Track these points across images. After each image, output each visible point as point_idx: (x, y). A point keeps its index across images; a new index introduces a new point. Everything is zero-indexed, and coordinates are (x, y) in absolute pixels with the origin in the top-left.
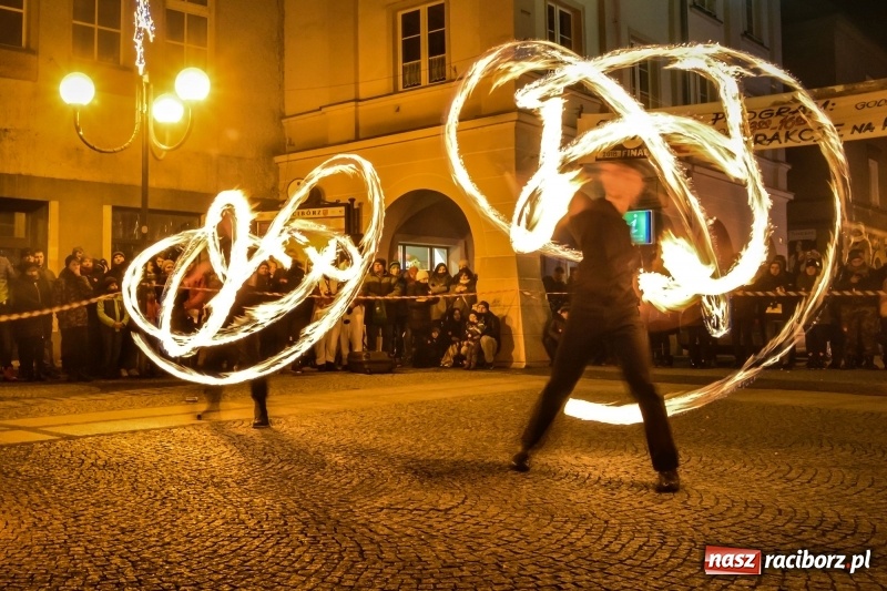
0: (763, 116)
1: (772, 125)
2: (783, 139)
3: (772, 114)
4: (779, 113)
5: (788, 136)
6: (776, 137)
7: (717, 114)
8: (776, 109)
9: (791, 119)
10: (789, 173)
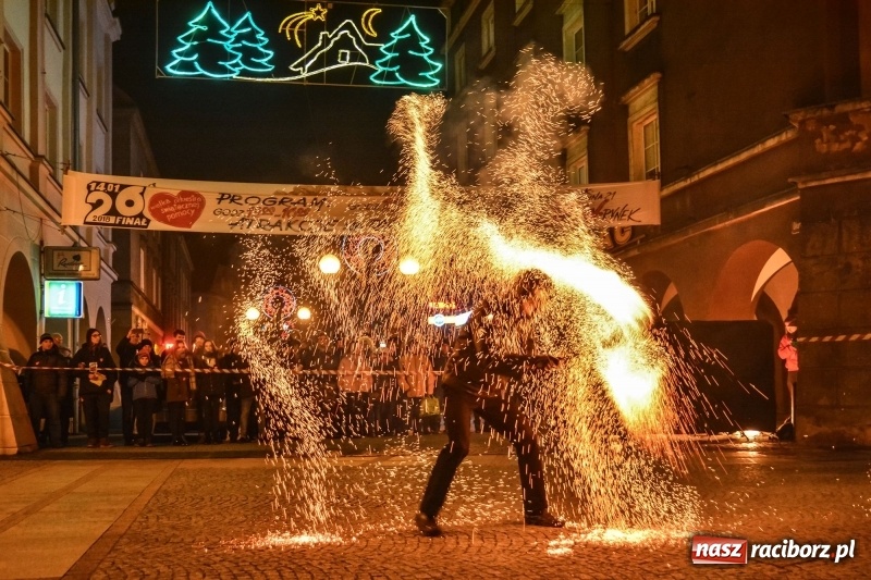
0: (266, 202)
1: (275, 213)
2: (284, 227)
3: (275, 202)
4: (282, 202)
5: (289, 225)
6: (278, 224)
7: (223, 195)
8: (280, 198)
9: (293, 209)
10: (114, 254)
